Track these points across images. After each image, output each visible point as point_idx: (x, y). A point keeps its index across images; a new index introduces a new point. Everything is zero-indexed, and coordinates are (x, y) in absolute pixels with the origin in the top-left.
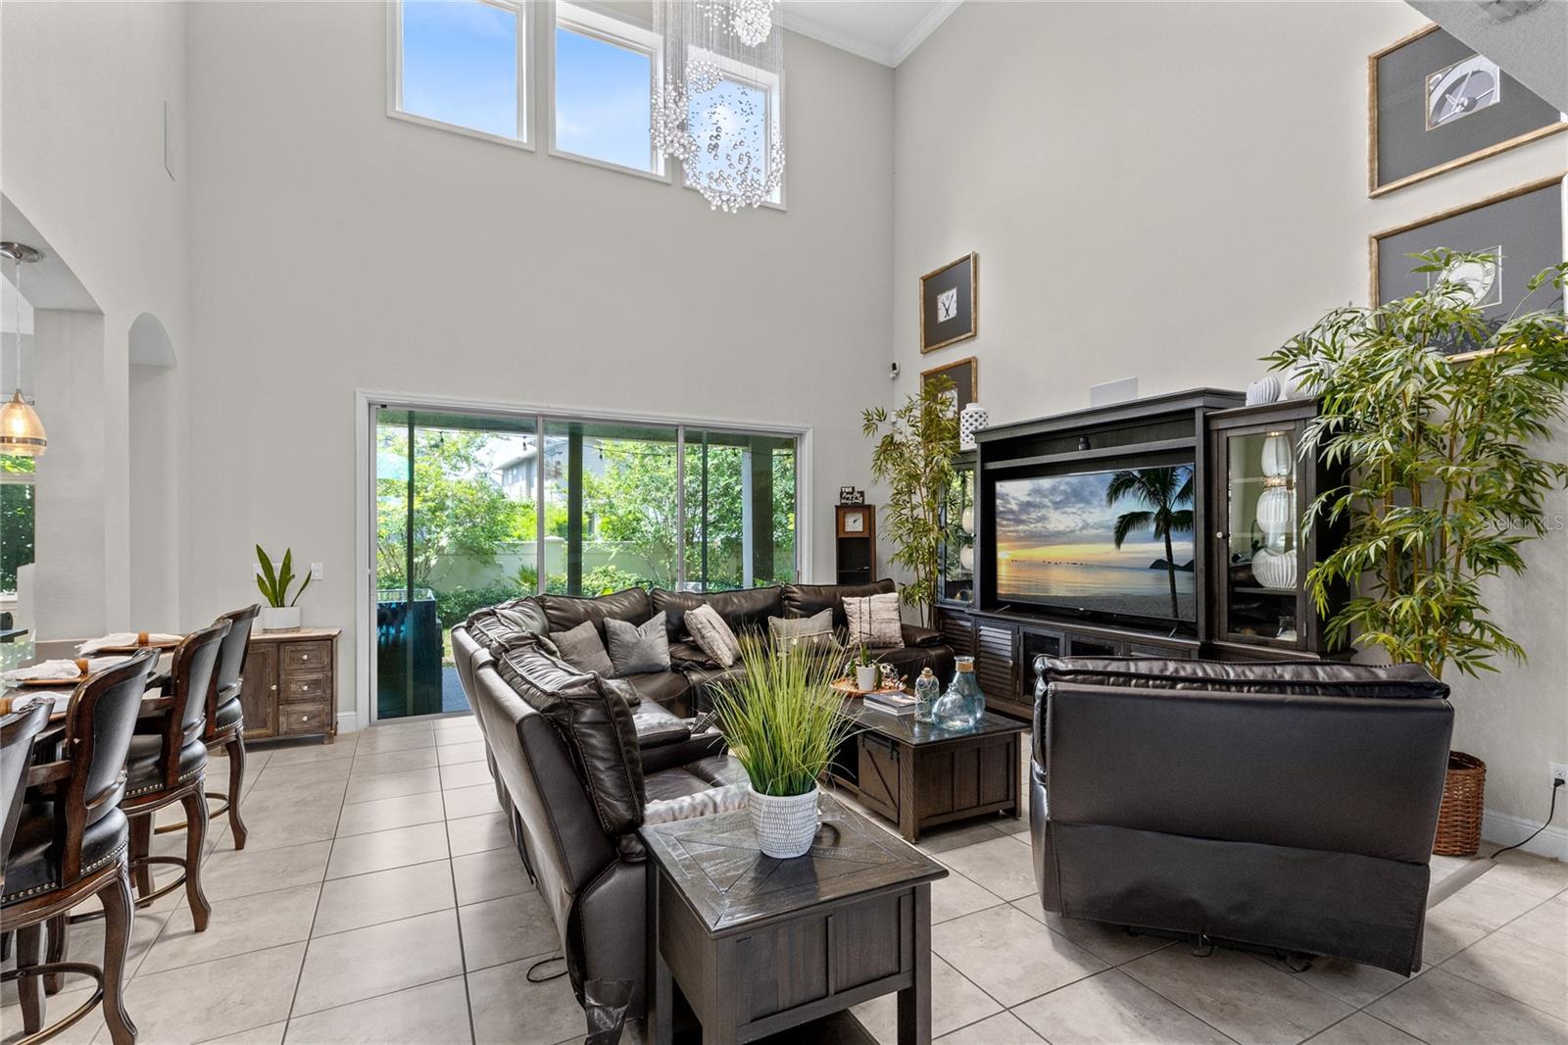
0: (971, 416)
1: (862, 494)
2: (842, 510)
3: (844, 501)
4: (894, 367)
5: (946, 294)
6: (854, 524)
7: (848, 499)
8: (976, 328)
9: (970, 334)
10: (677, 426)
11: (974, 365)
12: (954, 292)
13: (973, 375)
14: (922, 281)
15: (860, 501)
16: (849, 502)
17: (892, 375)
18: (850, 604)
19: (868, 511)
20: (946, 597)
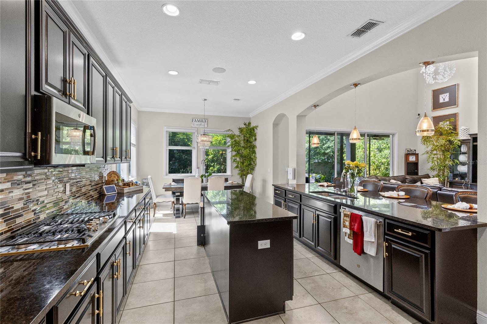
0: (465, 130)
1: (415, 150)
2: (407, 155)
3: (408, 152)
4: (419, 115)
5: (444, 94)
6: (412, 159)
7: (410, 152)
8: (458, 104)
9: (456, 106)
10: (365, 133)
11: (457, 114)
12: (448, 94)
13: (457, 117)
14: (432, 91)
15: (414, 152)
16: (411, 153)
17: (417, 117)
18: (425, 181)
19: (417, 155)
20: (453, 179)
